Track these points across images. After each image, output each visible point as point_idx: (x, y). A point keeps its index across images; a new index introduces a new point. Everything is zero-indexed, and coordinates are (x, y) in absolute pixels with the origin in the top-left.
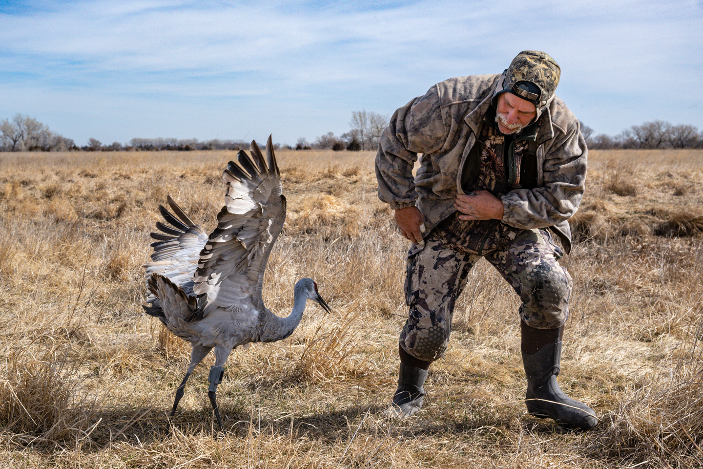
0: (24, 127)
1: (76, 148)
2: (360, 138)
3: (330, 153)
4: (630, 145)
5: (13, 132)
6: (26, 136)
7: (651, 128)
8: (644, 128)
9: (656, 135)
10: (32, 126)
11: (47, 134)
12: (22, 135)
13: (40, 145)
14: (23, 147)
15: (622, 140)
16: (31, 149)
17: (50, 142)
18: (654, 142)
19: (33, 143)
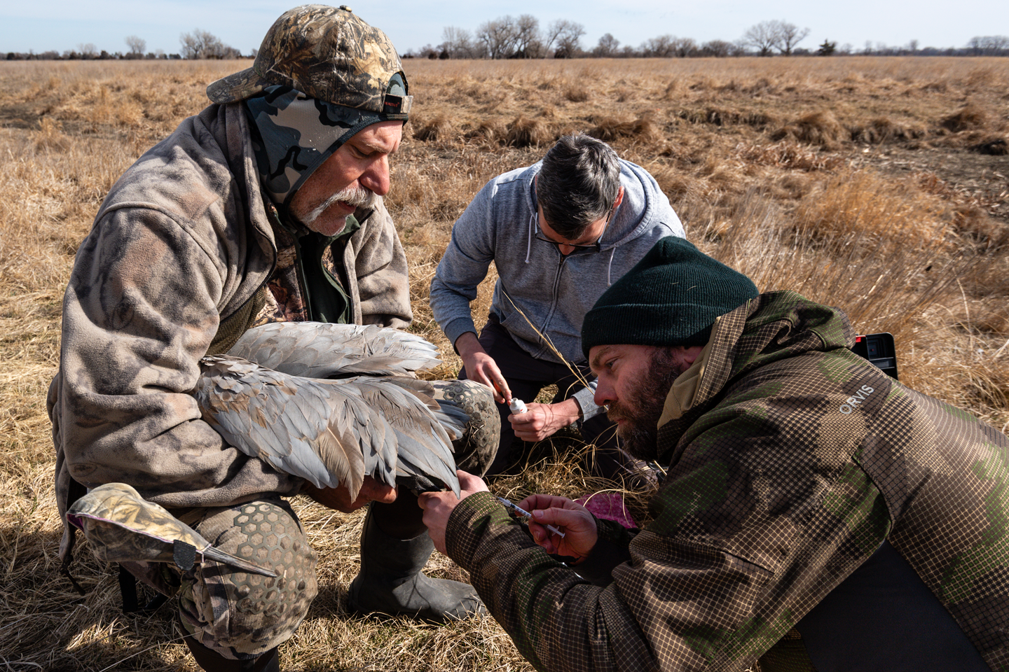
0: (202, 39)
1: (241, 57)
2: (448, 49)
3: (427, 60)
4: (647, 54)
5: (194, 44)
6: (204, 47)
7: (662, 41)
8: (657, 41)
9: (666, 45)
10: (208, 39)
11: (219, 46)
12: (201, 46)
13: (215, 53)
14: (202, 56)
15: (642, 51)
16: (209, 57)
17: (222, 52)
18: (663, 51)
19: (210, 52)
